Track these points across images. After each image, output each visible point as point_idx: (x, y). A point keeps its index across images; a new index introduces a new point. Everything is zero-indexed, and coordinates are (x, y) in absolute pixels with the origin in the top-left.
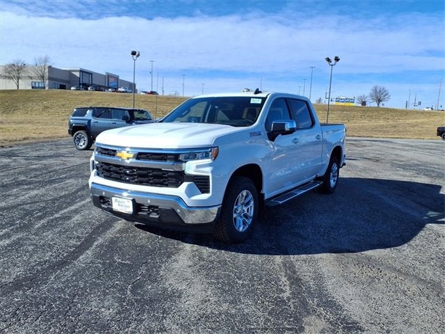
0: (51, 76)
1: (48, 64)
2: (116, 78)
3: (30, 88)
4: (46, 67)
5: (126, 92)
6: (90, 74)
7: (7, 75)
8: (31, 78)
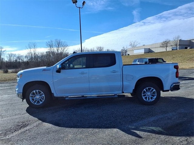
3: (171, 50)
4: (178, 40)
7: (163, 46)
8: (172, 46)
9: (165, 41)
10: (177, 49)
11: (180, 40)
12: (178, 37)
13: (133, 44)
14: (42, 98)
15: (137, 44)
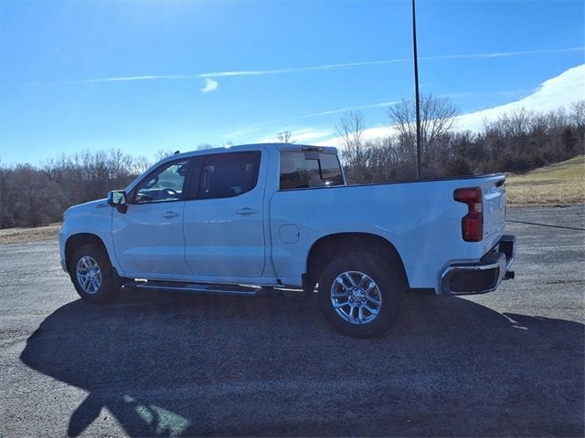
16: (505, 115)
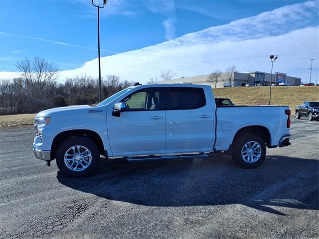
0: (236, 78)
1: (235, 71)
2: (284, 76)
3: (223, 87)
4: (233, 73)
5: (286, 85)
6: (263, 74)
7: (211, 80)
8: (224, 81)
9: (214, 72)
10: (231, 86)
11: (236, 73)
12: (233, 68)
13: (166, 75)
14: (87, 159)
15: (172, 74)
16: (77, 76)
